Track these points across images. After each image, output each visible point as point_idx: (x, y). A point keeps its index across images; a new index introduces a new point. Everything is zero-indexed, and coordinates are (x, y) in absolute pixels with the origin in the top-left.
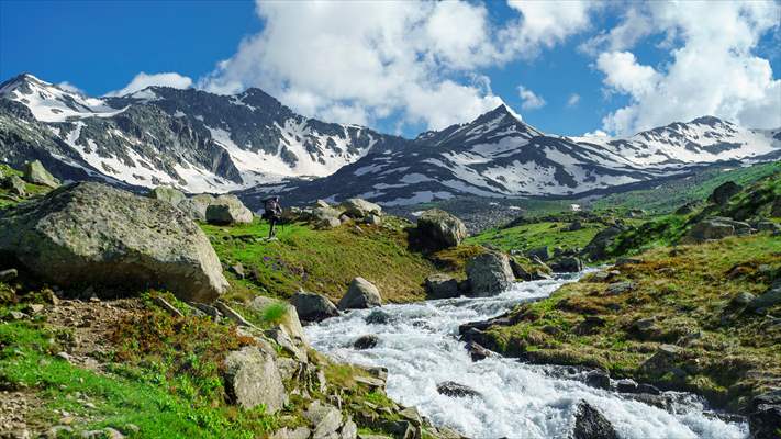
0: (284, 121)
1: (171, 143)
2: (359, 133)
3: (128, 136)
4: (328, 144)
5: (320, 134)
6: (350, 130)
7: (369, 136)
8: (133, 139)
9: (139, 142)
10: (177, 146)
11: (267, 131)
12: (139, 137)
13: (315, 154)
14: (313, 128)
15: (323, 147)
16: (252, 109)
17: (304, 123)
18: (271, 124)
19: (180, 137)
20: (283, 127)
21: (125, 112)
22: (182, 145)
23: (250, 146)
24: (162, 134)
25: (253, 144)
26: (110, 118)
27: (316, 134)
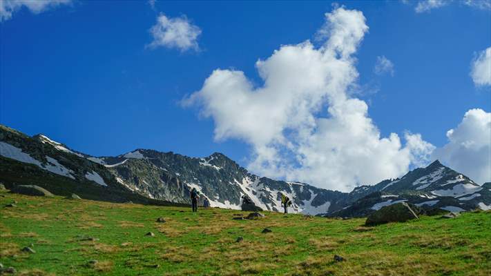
0: (242, 179)
1: (163, 191)
2: (301, 189)
3: (128, 183)
4: (278, 196)
5: (271, 189)
6: (294, 186)
7: (310, 191)
8: (132, 186)
9: (137, 189)
10: (167, 193)
11: (230, 186)
12: (137, 185)
13: (269, 205)
14: (266, 184)
15: (274, 199)
16: (218, 168)
17: (257, 181)
18: (233, 181)
19: (170, 185)
20: (242, 184)
21: (125, 164)
22: (171, 193)
23: (218, 198)
24: (155, 183)
25: (220, 196)
26: (112, 168)
27: (268, 189)
